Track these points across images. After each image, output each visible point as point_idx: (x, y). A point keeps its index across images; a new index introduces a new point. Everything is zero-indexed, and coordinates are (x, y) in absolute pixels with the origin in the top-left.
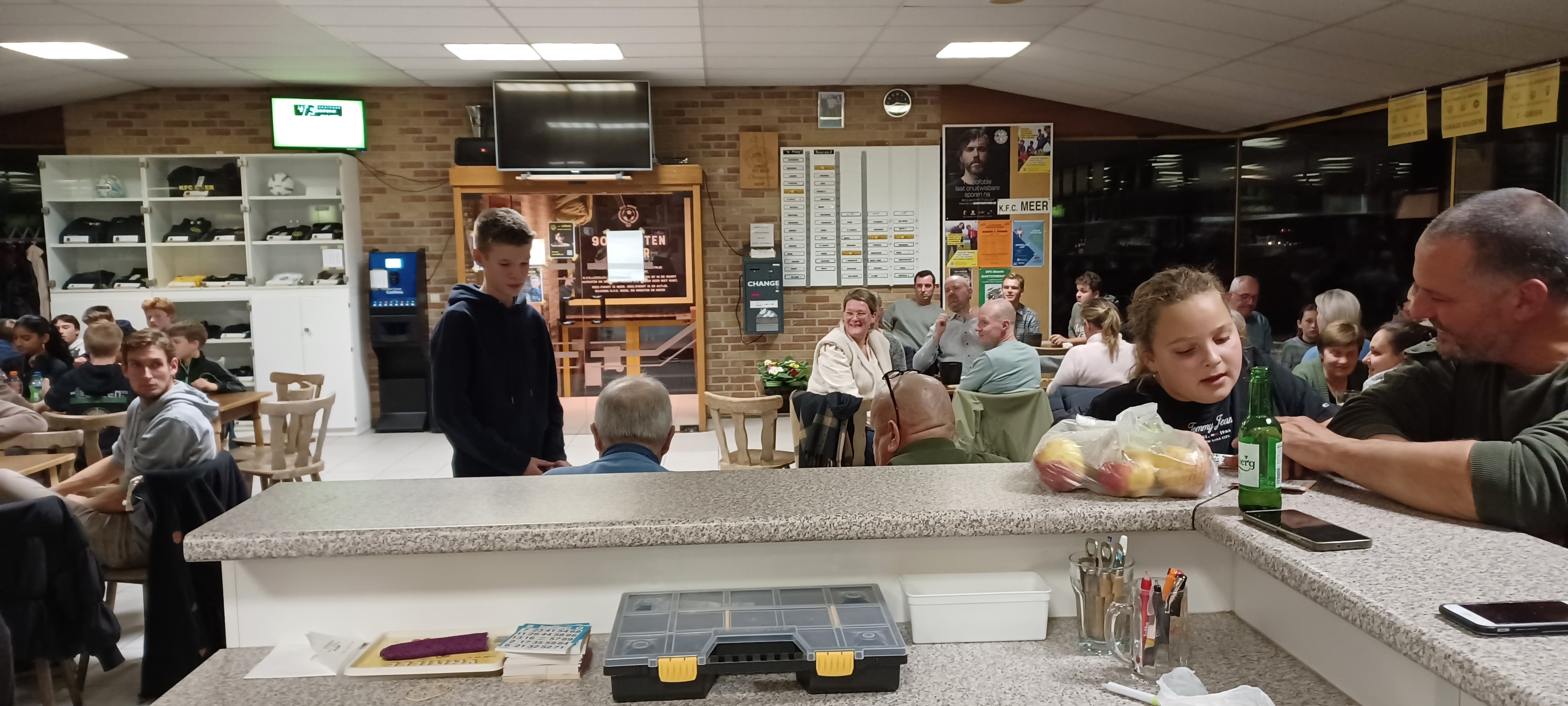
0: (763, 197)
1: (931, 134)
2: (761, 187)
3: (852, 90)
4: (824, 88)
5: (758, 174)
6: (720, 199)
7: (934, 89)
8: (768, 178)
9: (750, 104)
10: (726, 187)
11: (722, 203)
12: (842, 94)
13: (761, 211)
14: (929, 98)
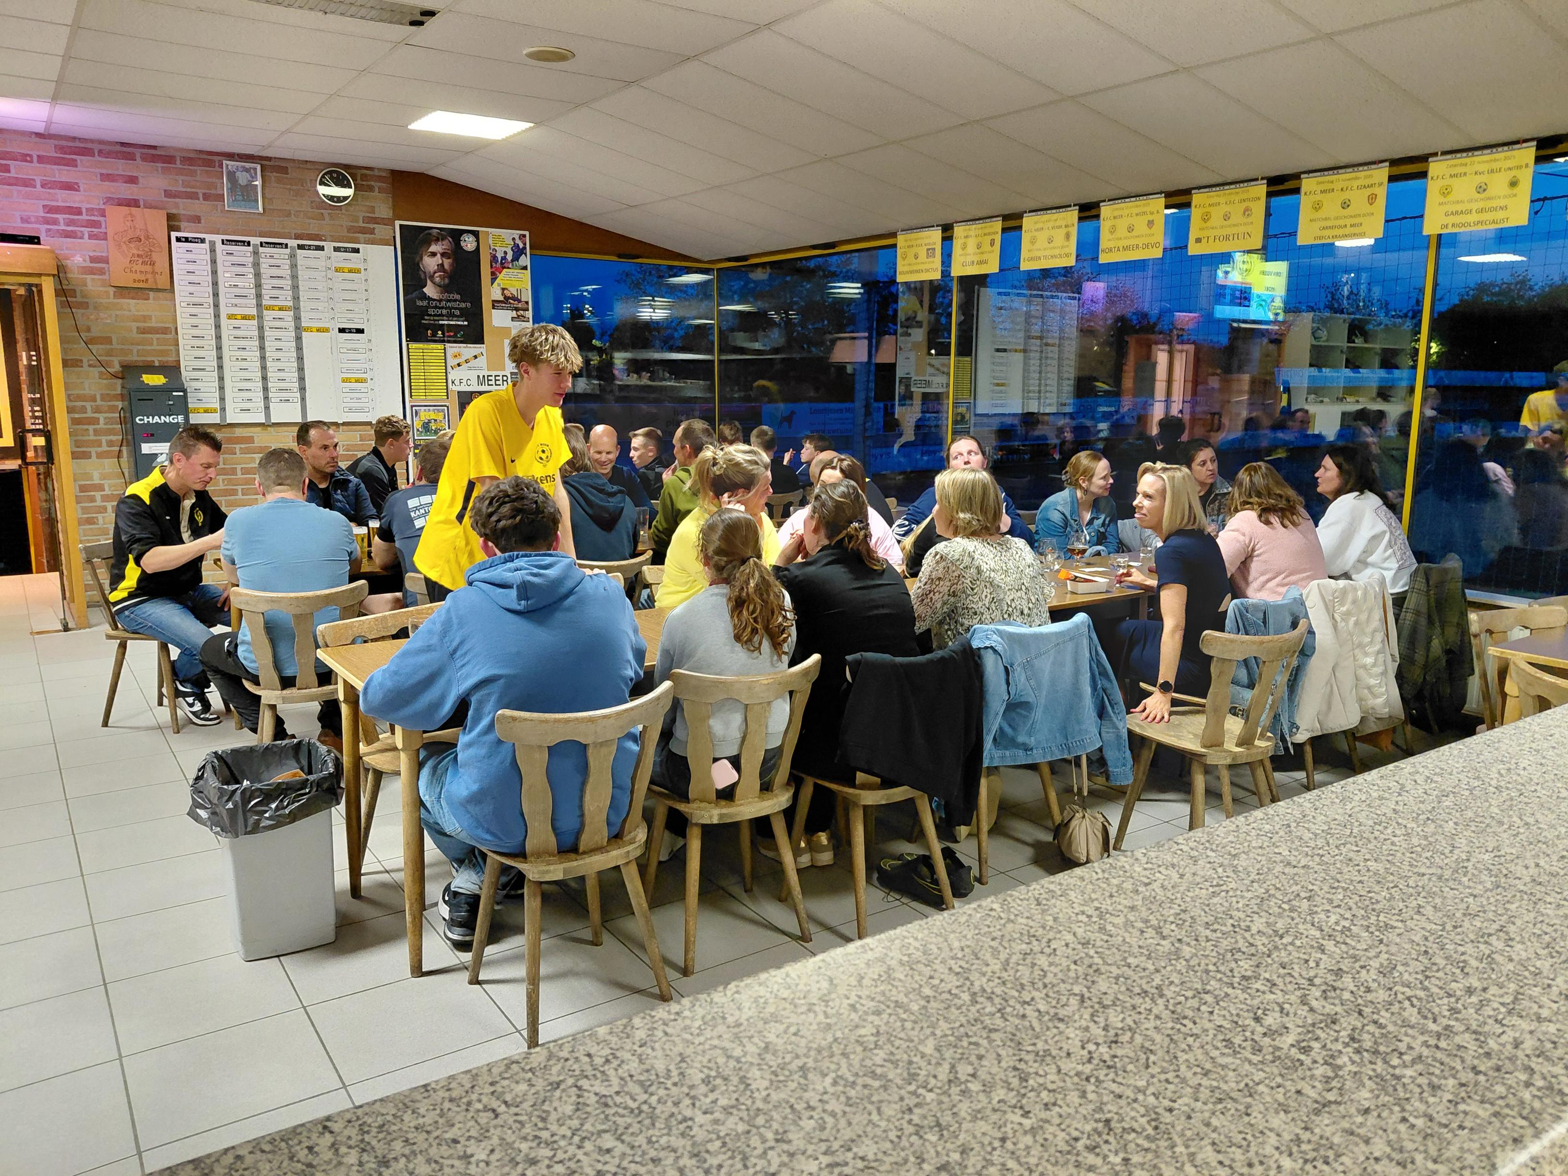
0: (148, 299)
1: (381, 230)
2: (141, 285)
3: (271, 163)
4: (231, 156)
5: (139, 267)
6: (79, 299)
7: (384, 174)
8: (154, 273)
9: (121, 167)
10: (89, 283)
11: (85, 305)
12: (259, 167)
13: (146, 318)
14: (376, 185)
